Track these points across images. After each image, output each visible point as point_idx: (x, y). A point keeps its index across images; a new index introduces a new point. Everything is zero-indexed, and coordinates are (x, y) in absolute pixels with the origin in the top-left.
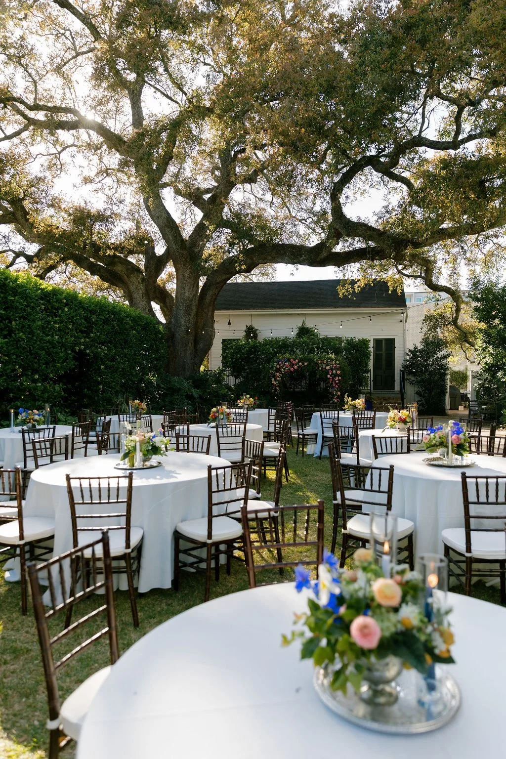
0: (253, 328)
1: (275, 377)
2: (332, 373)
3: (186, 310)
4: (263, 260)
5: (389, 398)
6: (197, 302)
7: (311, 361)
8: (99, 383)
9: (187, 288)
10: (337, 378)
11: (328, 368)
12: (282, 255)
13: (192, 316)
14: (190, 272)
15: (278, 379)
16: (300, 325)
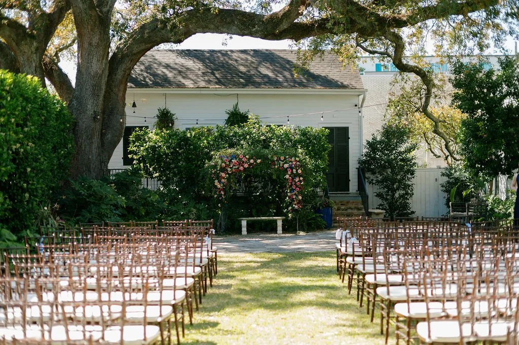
0: (168, 112)
1: (219, 178)
2: (292, 172)
3: (94, 90)
4: (203, 28)
5: (348, 202)
6: (106, 79)
7: (264, 158)
8: (24, 191)
9: (95, 61)
10: (297, 180)
11: (286, 166)
12: (229, 23)
13: (101, 98)
14: (99, 39)
15: (223, 180)
16: (231, 109)
